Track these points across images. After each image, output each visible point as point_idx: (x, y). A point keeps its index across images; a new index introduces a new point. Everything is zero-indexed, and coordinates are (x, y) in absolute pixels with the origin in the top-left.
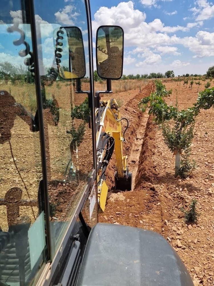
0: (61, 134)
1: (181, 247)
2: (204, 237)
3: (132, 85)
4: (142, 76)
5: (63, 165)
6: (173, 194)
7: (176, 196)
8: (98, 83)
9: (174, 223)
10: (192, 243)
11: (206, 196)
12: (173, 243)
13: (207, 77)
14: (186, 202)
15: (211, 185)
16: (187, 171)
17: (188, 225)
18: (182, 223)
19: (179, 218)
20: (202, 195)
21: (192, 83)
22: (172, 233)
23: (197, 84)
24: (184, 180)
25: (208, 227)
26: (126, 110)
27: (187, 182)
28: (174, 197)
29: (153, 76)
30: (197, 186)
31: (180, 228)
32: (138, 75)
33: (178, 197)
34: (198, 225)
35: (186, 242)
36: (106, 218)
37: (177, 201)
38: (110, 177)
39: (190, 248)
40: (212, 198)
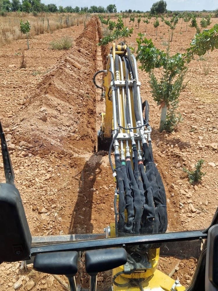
0: (9, 83)
1: (195, 212)
2: (213, 197)
3: (73, 20)
4: (82, 9)
5: (32, 125)
6: (165, 151)
7: (169, 154)
8: (31, 15)
9: (179, 185)
10: (203, 205)
11: (198, 151)
12: (186, 208)
13: (152, 15)
14: (184, 161)
15: (198, 138)
16: (173, 125)
17: (194, 186)
18: (187, 184)
19: (182, 179)
20: (194, 150)
21: (139, 21)
22: (182, 198)
23: (145, 22)
24: (170, 135)
25: (212, 186)
26: (79, 51)
27: (174, 137)
28: (168, 155)
29: (94, 9)
30: (185, 140)
31: (187, 190)
32: (77, 7)
33: (172, 155)
34: (203, 185)
35: (197, 205)
36: (107, 188)
37: (173, 160)
38: (90, 137)
39: (203, 211)
40: (203, 152)
